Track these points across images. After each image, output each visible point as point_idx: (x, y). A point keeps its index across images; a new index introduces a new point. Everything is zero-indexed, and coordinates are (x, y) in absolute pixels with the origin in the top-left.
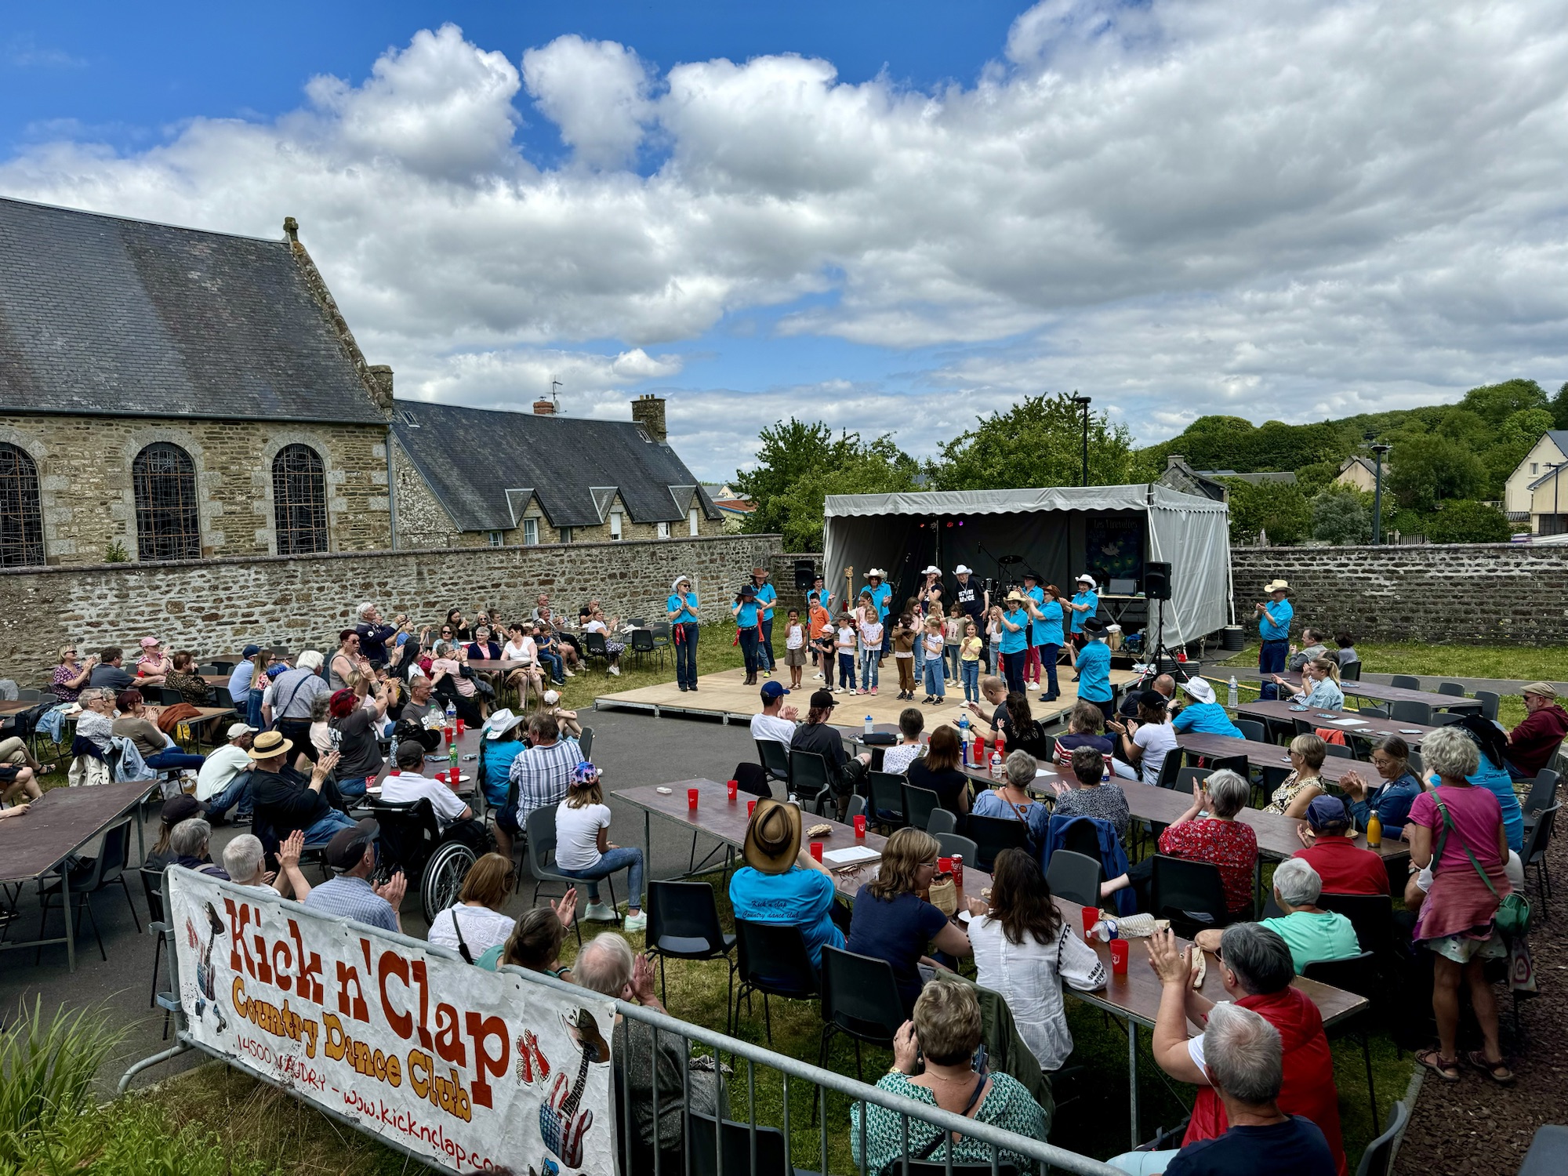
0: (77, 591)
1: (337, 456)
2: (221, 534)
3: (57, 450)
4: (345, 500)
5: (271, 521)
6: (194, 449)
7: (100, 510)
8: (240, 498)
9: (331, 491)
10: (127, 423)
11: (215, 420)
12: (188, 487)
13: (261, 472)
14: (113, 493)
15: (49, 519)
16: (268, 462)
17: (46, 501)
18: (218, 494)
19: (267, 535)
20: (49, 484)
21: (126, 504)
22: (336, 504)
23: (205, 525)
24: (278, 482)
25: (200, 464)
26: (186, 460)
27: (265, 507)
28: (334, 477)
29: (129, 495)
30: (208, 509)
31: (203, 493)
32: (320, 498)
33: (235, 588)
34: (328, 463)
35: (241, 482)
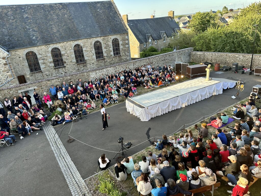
0: (91, 74)
1: (121, 39)
2: (106, 54)
3: (84, 44)
4: (122, 46)
5: (112, 51)
6: (101, 41)
7: (90, 52)
8: (108, 48)
9: (120, 45)
10: (92, 38)
11: (104, 36)
12: (101, 47)
13: (110, 44)
14: (92, 49)
15: (85, 54)
16: (111, 42)
17: (84, 52)
18: (105, 48)
19: (112, 53)
20: (84, 49)
21: (94, 51)
22: (121, 47)
23: (104, 53)
24: (113, 45)
25: (102, 43)
26: (100, 43)
27: (111, 49)
28: (121, 43)
29: (94, 49)
30: (104, 50)
31: (103, 48)
32: (119, 46)
33: (110, 71)
34: (119, 41)
35: (108, 46)
